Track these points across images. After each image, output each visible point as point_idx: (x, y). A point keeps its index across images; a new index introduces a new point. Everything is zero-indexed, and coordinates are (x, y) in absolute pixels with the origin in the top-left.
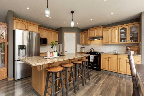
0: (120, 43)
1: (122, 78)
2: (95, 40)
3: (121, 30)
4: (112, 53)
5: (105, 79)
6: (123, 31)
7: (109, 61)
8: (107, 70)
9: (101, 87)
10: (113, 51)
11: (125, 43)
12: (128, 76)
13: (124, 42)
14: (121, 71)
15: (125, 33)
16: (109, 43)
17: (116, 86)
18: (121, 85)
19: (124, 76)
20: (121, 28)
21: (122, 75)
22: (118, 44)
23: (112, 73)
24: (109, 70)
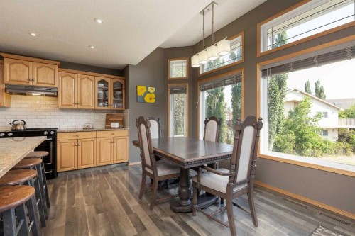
0: (97, 108)
1: (107, 173)
2: (33, 94)
3: (99, 82)
4: (81, 128)
5: (81, 187)
6: (102, 85)
7: (80, 147)
8: (76, 168)
9: (87, 203)
10: (82, 123)
11: (106, 108)
12: (113, 166)
13: (104, 106)
14: (102, 160)
15: (105, 91)
16: (76, 107)
17: (108, 188)
18: (115, 183)
19: (107, 168)
20: (100, 79)
21: (103, 168)
22: (94, 111)
23: (86, 171)
24: (81, 167)
